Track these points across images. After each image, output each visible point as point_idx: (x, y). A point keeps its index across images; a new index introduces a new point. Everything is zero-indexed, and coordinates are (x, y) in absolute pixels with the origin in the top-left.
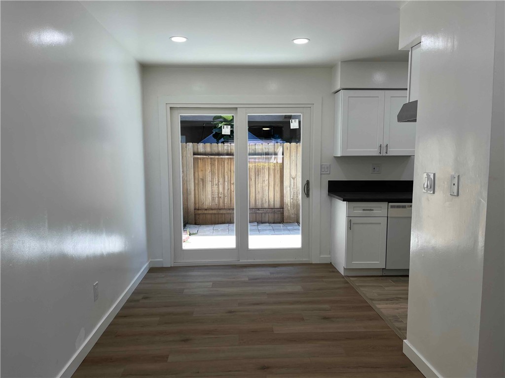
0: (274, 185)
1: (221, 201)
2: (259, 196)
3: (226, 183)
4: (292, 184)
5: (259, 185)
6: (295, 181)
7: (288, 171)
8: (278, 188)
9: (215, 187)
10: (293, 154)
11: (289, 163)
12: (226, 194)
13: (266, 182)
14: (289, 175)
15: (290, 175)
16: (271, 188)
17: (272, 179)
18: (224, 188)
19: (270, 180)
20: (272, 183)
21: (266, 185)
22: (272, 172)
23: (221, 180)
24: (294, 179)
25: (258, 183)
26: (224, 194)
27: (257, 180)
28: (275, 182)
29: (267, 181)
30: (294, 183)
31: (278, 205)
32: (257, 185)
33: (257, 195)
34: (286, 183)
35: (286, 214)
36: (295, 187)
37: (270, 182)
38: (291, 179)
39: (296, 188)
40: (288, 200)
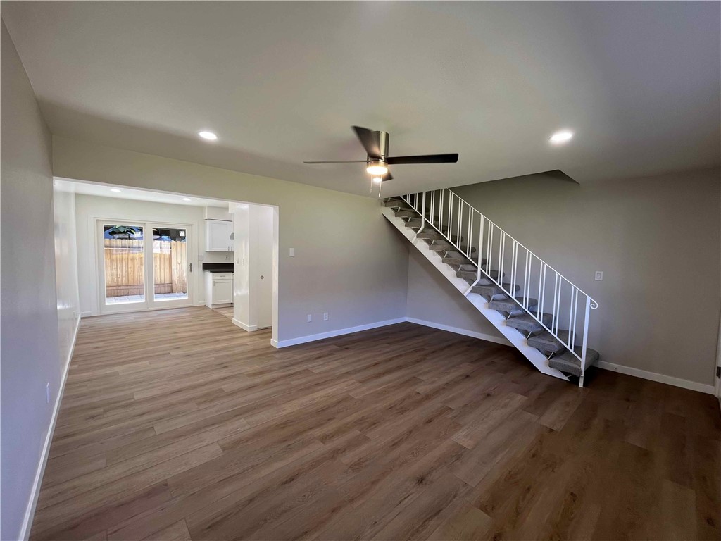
0: (164, 268)
1: (120, 280)
3: (124, 268)
7: (175, 259)
8: (167, 271)
9: (114, 271)
10: (179, 248)
11: (175, 254)
12: (124, 275)
13: (158, 267)
14: (175, 262)
15: (177, 261)
16: (162, 271)
17: (163, 265)
18: (122, 271)
19: (161, 265)
20: (162, 267)
21: (158, 269)
22: (162, 260)
23: (119, 265)
26: (122, 275)
30: (180, 266)
31: (167, 282)
34: (174, 267)
35: (174, 287)
36: (181, 269)
38: (178, 264)
40: (175, 278)
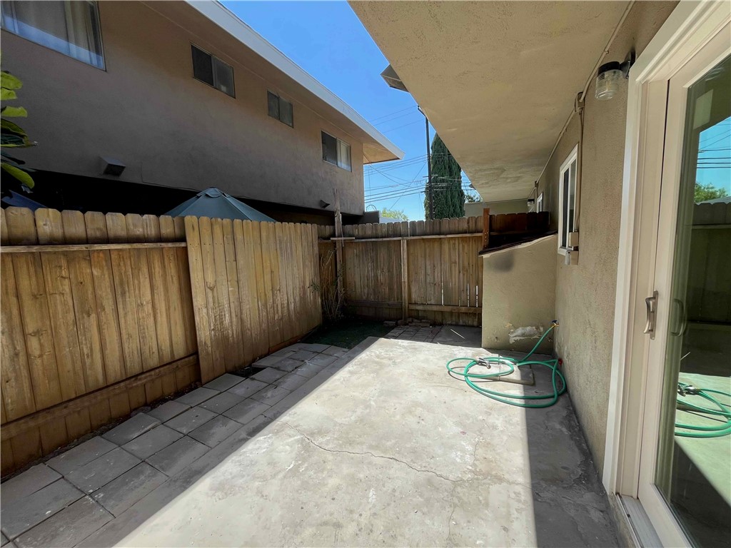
0: (168, 309)
2: (131, 347)
4: (211, 300)
5: (130, 317)
6: (215, 294)
7: (200, 275)
8: (177, 316)
10: (207, 238)
11: (199, 259)
13: (148, 308)
14: (201, 283)
15: (206, 283)
16: (162, 319)
17: (162, 298)
19: (156, 302)
20: (161, 306)
21: (148, 315)
24: (212, 289)
25: (126, 314)
27: (120, 306)
28: (169, 302)
29: (150, 306)
30: (213, 297)
32: (122, 321)
33: (126, 346)
34: (198, 301)
35: (204, 365)
36: (217, 305)
37: (157, 306)
38: (208, 290)
39: (219, 306)
40: (205, 334)
